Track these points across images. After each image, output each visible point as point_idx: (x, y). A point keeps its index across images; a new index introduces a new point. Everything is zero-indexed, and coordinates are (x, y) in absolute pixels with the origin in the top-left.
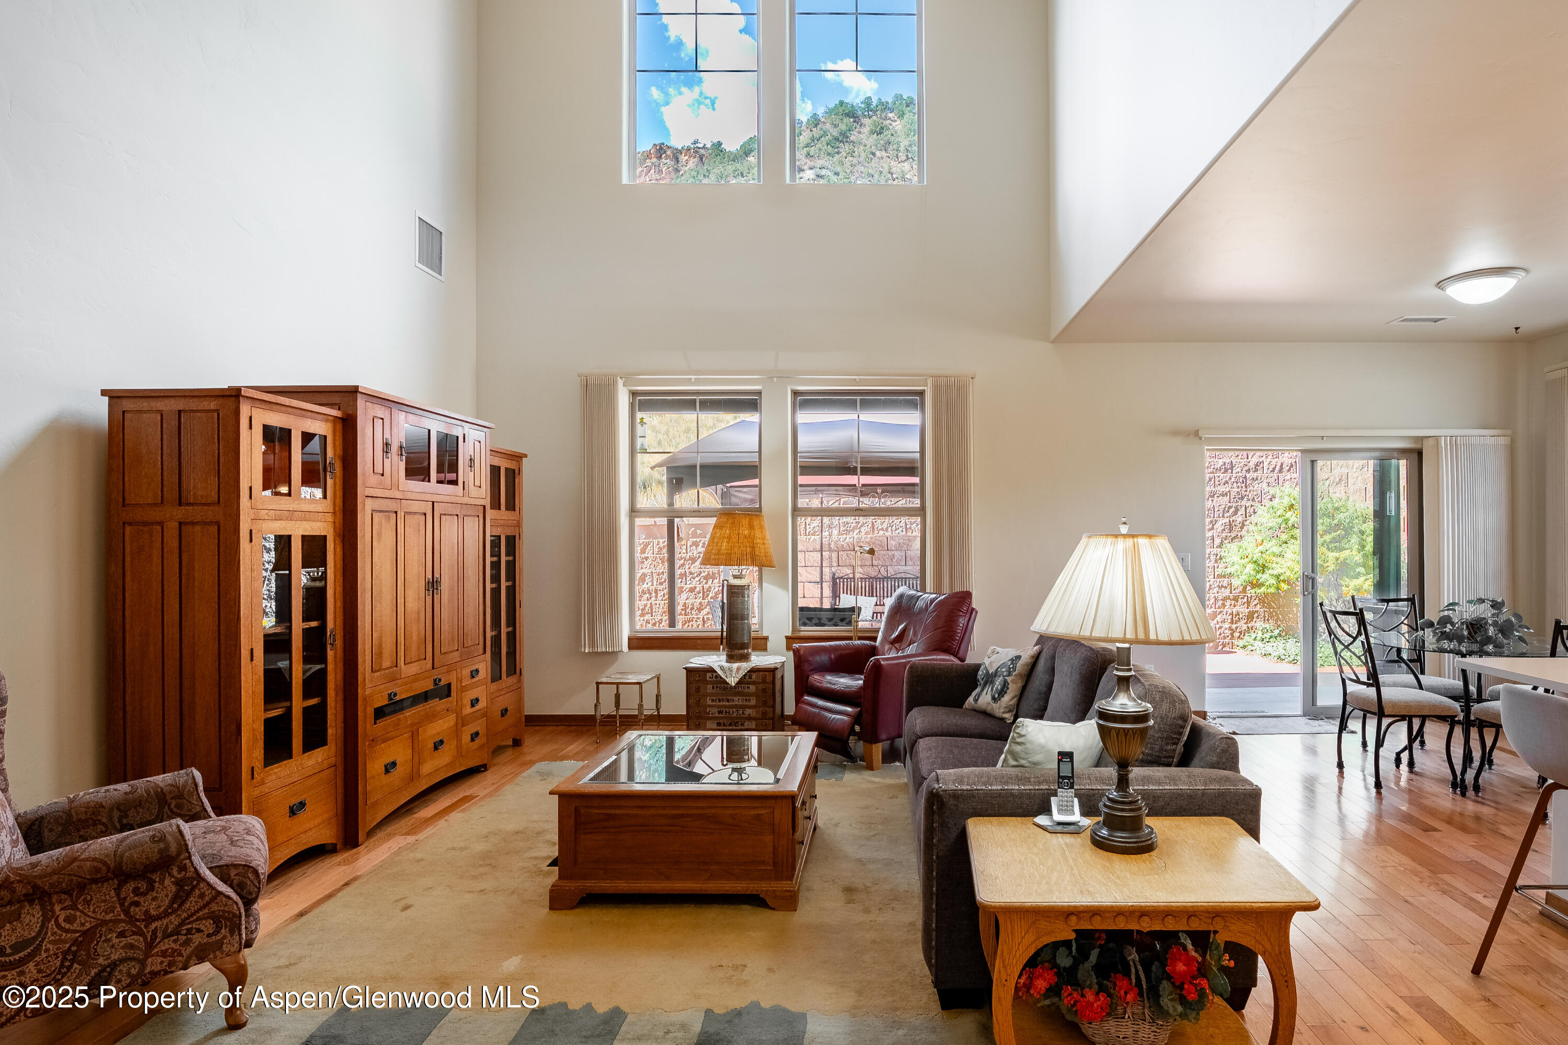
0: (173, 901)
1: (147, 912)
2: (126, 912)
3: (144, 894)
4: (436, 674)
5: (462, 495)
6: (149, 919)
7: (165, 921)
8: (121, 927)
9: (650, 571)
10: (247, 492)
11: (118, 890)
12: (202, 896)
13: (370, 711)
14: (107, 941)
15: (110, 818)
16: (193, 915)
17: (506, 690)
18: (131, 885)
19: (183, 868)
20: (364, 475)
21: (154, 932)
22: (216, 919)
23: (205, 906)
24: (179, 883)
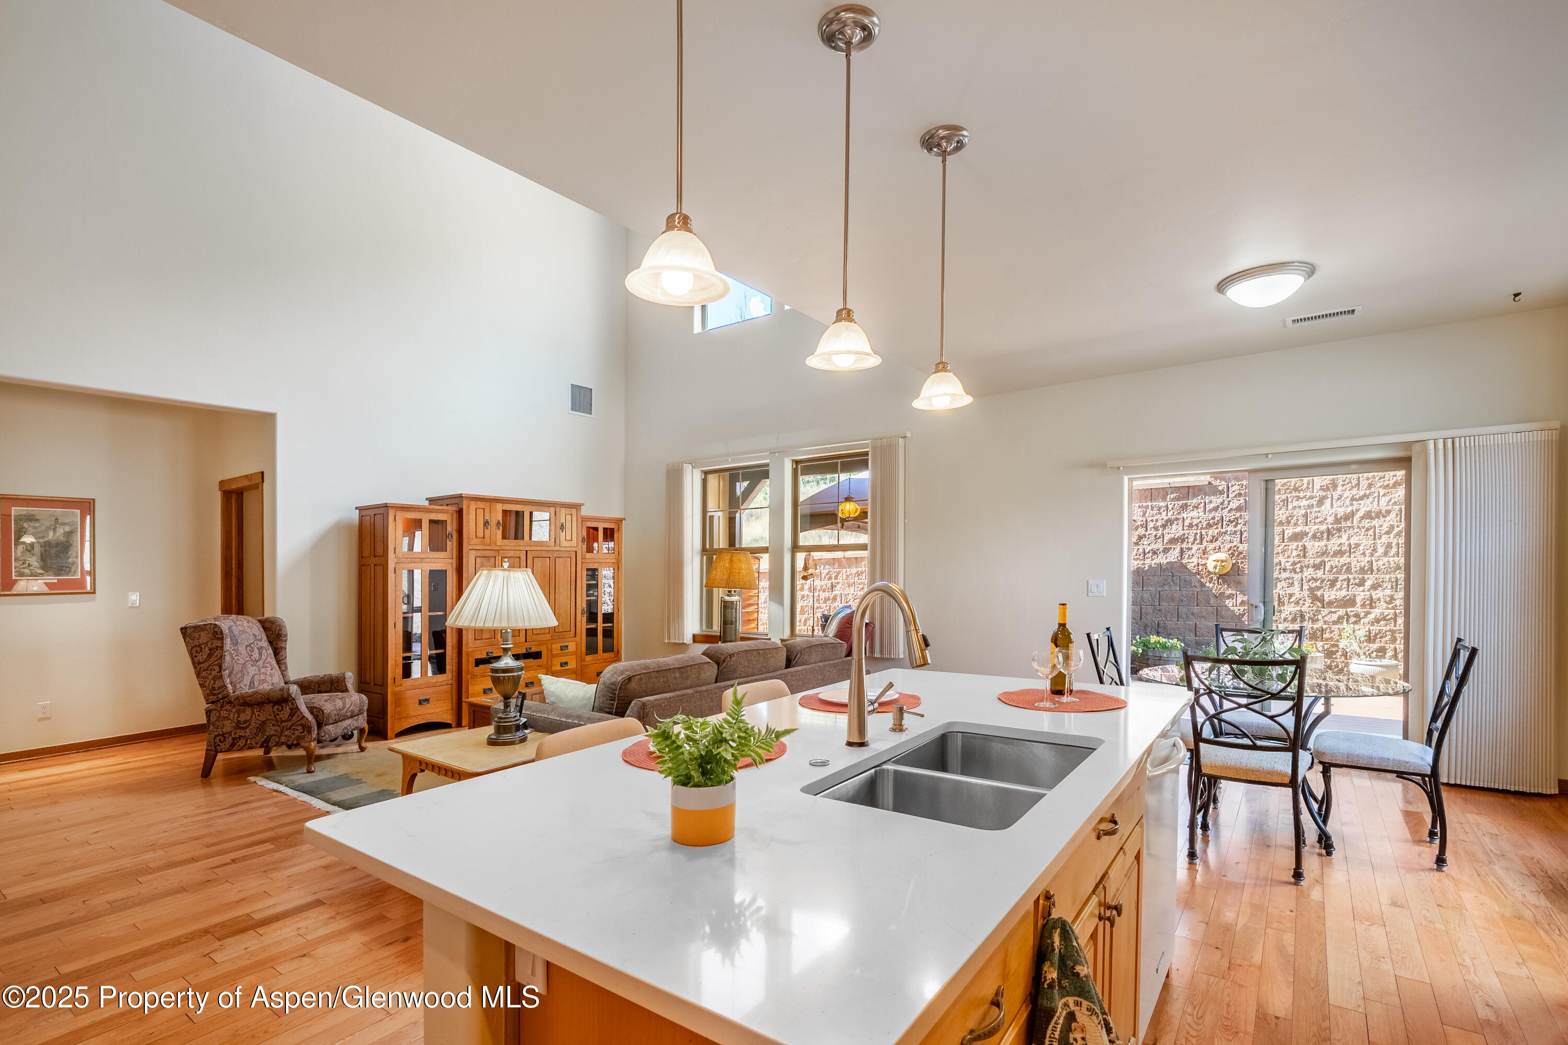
0: (289, 716)
1: (281, 718)
2: (275, 717)
3: (281, 711)
4: (528, 645)
5: (553, 545)
6: (282, 722)
7: (287, 723)
8: (274, 722)
9: (839, 593)
10: (393, 551)
11: (273, 707)
12: (298, 716)
13: (472, 660)
14: (269, 726)
15: (315, 687)
16: (295, 723)
17: (602, 661)
18: (276, 707)
19: (292, 704)
20: (469, 538)
21: (283, 727)
22: (303, 726)
23: (299, 721)
24: (291, 709)
